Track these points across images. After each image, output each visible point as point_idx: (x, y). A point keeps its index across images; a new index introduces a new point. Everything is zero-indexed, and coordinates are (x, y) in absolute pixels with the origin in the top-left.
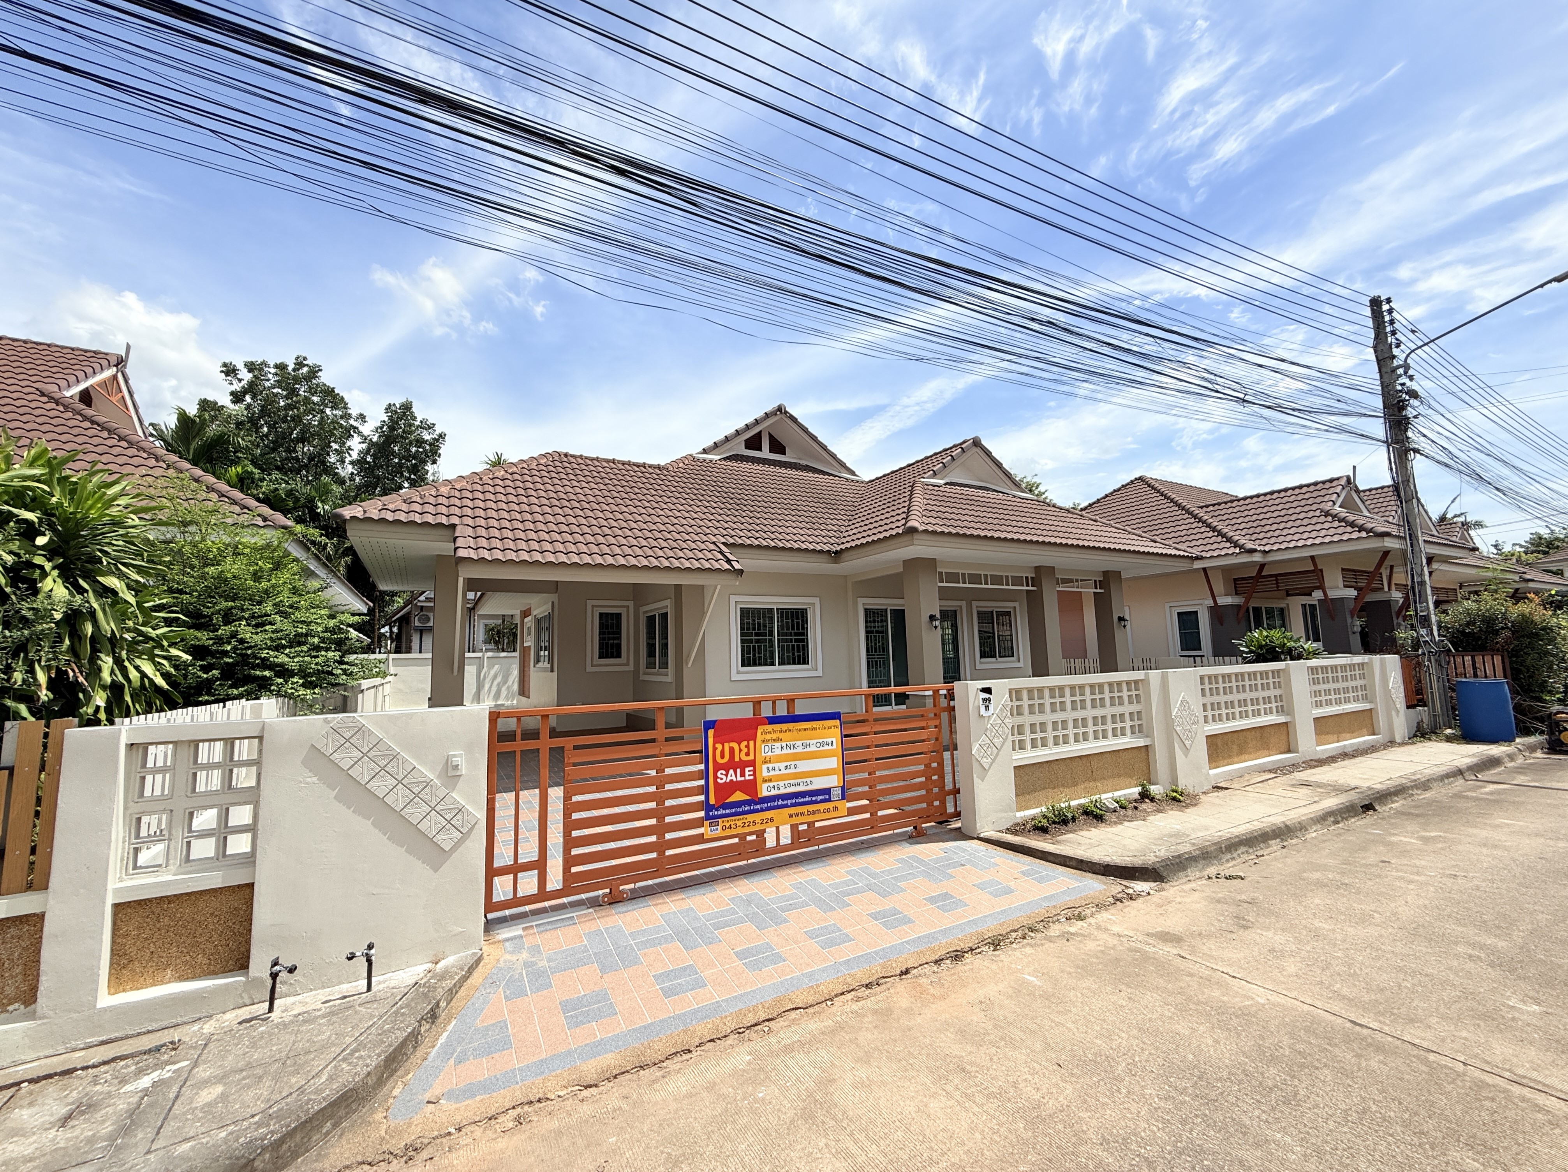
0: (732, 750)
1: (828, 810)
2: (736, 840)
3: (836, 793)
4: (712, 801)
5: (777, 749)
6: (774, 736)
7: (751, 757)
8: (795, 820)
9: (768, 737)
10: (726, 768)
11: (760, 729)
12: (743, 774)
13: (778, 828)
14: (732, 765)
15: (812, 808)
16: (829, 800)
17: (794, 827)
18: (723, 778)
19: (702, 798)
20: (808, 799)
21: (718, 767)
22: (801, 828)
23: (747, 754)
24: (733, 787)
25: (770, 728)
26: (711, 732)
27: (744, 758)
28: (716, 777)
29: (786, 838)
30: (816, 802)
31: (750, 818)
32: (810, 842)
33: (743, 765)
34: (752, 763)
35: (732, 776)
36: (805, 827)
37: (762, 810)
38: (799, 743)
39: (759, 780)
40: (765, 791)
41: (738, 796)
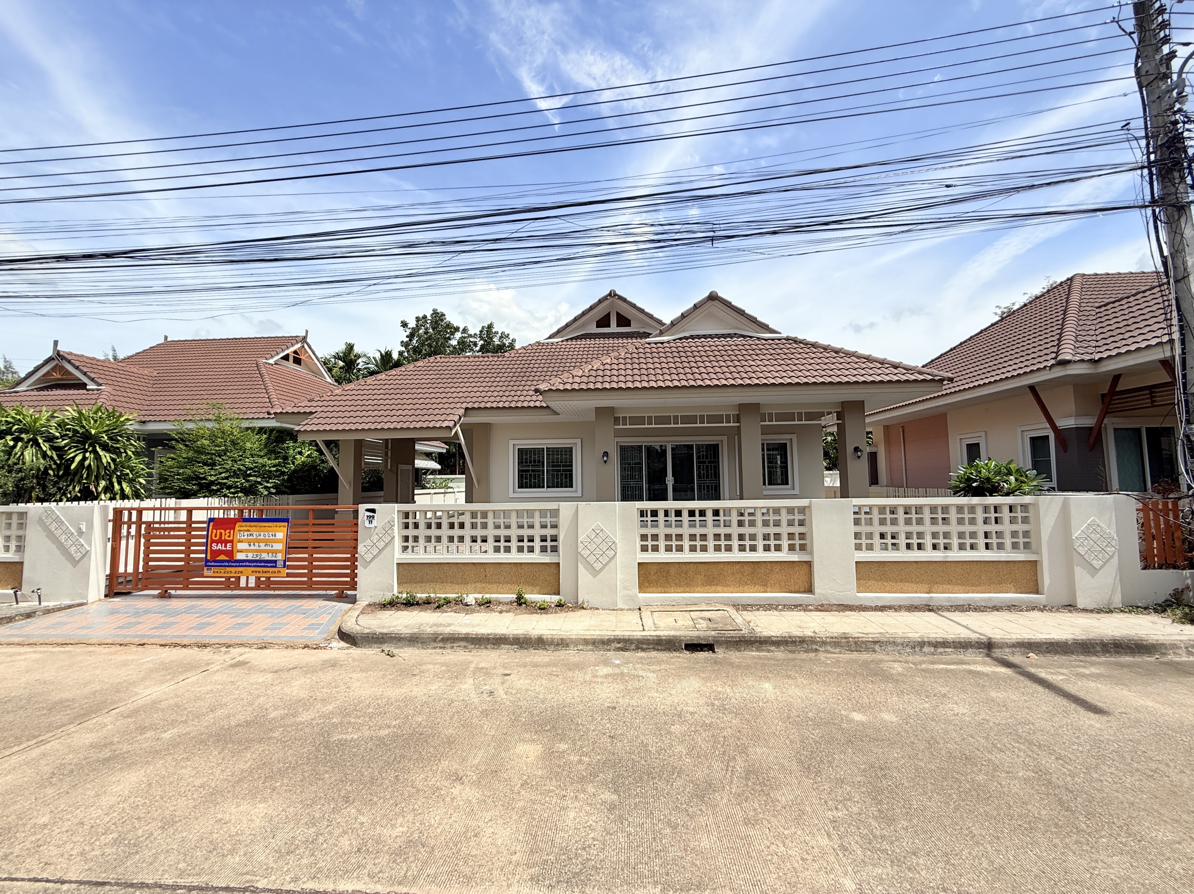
0: (221, 534)
1: (275, 572)
2: (223, 579)
3: (280, 564)
4: (209, 558)
5: (245, 536)
6: (246, 528)
7: (231, 538)
8: (258, 575)
9: (242, 529)
10: (217, 542)
11: (238, 524)
12: (226, 546)
13: (248, 578)
14: (220, 541)
15: (265, 569)
16: (275, 567)
17: (258, 579)
18: (215, 547)
19: (204, 556)
20: (263, 564)
21: (213, 541)
22: (262, 579)
23: (229, 536)
24: (220, 552)
25: (244, 524)
26: (211, 524)
27: (227, 538)
28: (211, 546)
29: (252, 583)
30: (267, 567)
31: (229, 569)
32: (268, 588)
33: (226, 542)
34: (232, 542)
35: (219, 547)
36: (264, 579)
37: (236, 566)
38: (262, 534)
39: (235, 551)
40: (240, 556)
41: (222, 557)
